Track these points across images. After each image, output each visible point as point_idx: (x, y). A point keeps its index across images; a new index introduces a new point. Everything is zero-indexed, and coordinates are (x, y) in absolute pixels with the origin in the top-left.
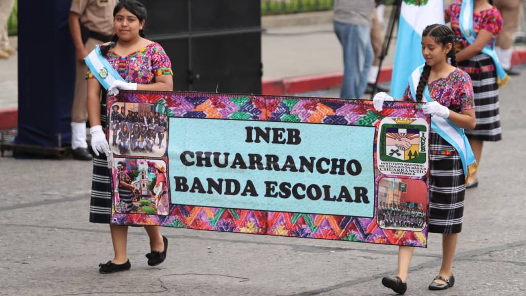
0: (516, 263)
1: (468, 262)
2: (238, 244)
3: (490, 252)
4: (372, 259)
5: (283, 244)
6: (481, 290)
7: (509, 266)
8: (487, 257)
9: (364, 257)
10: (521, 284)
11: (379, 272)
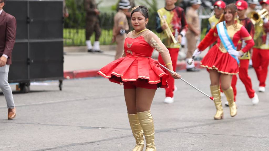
0: (190, 133)
1: (166, 132)
2: (54, 126)
3: (177, 129)
4: (119, 131)
5: (76, 126)
6: (173, 142)
7: (186, 134)
8: (176, 131)
9: (116, 131)
10: (193, 140)
11: (123, 136)
